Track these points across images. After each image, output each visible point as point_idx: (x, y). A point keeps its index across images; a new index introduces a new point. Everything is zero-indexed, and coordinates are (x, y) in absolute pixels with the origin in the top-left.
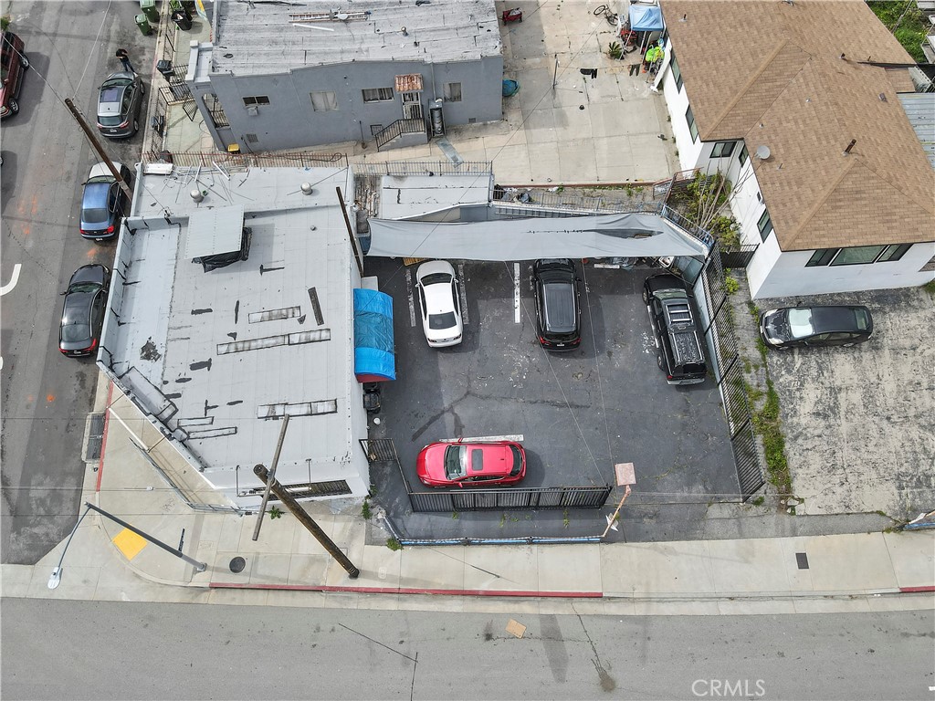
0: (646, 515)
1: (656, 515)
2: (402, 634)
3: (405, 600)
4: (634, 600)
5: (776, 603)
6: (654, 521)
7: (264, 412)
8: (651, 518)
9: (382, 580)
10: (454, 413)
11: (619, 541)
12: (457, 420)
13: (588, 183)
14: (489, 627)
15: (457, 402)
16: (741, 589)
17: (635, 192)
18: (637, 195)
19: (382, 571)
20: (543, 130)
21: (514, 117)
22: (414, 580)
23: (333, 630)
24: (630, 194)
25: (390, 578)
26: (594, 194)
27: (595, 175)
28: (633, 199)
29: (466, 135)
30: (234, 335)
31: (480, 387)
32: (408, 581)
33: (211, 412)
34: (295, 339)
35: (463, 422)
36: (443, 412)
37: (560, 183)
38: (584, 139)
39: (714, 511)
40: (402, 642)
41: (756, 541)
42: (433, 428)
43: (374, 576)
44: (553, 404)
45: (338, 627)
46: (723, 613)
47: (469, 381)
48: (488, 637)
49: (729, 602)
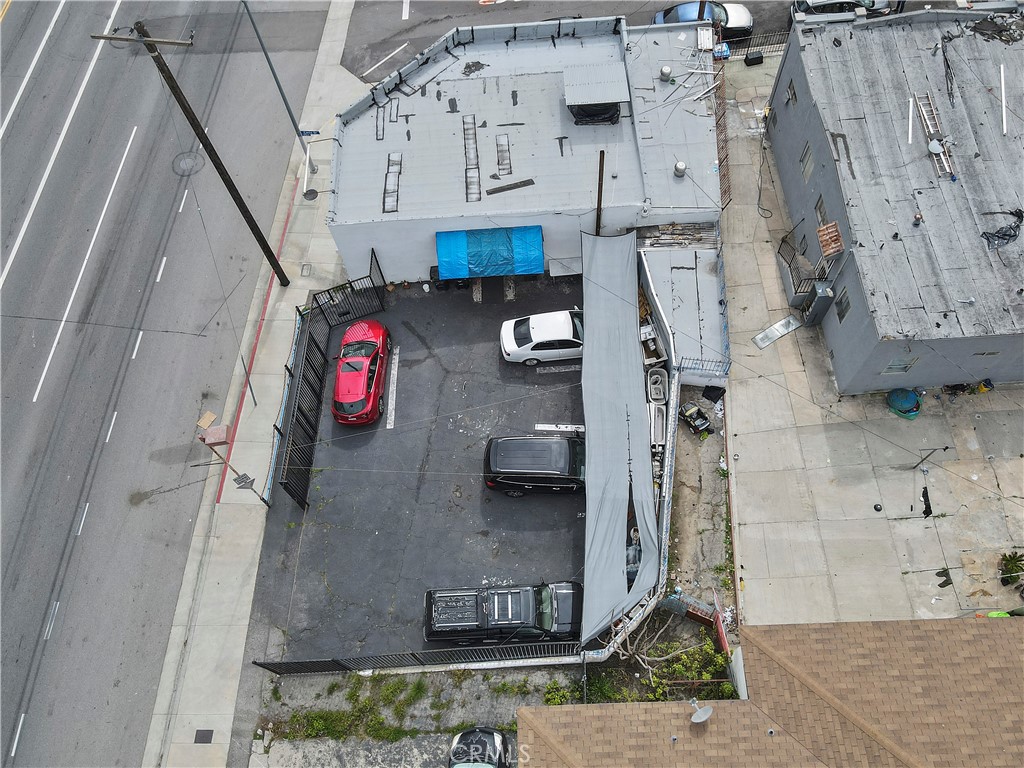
0: (287, 557)
1: (285, 567)
2: (225, 324)
3: (254, 326)
4: (207, 536)
5: (168, 694)
6: (279, 565)
7: (395, 157)
8: (283, 563)
9: (274, 305)
10: (426, 358)
11: (266, 525)
12: (418, 362)
13: (734, 510)
14: (214, 396)
15: (439, 361)
16: (193, 654)
17: (722, 576)
18: (716, 579)
19: (283, 305)
20: (826, 449)
21: (848, 411)
22: (268, 333)
23: (241, 271)
24: (719, 570)
25: (275, 311)
26: (717, 519)
27: (749, 520)
28: (711, 575)
29: (809, 352)
30: (484, 125)
31: (454, 385)
32: (269, 326)
33: (403, 119)
34: (473, 173)
35: (415, 368)
36: (429, 348)
37: (732, 471)
38: (814, 507)
39: (277, 637)
40: (218, 324)
41: (235, 684)
42: (413, 339)
43: (279, 299)
44: (425, 461)
45: (243, 274)
46: (174, 630)
47: (461, 373)
48: (205, 396)
49: (183, 640)
